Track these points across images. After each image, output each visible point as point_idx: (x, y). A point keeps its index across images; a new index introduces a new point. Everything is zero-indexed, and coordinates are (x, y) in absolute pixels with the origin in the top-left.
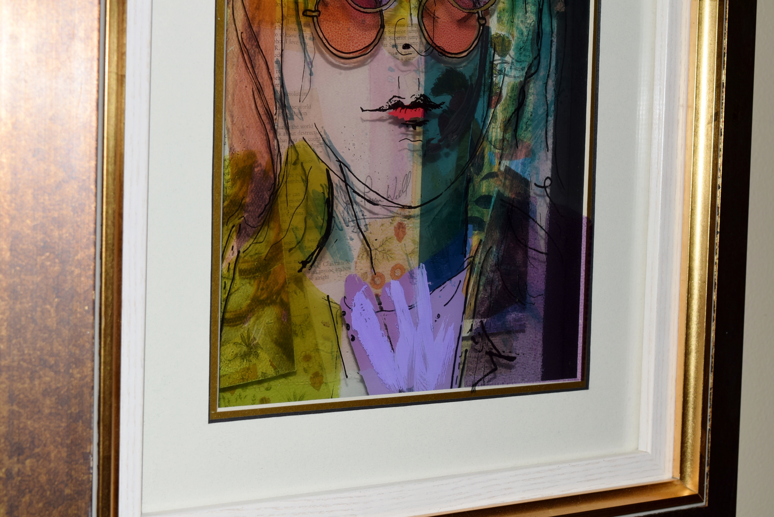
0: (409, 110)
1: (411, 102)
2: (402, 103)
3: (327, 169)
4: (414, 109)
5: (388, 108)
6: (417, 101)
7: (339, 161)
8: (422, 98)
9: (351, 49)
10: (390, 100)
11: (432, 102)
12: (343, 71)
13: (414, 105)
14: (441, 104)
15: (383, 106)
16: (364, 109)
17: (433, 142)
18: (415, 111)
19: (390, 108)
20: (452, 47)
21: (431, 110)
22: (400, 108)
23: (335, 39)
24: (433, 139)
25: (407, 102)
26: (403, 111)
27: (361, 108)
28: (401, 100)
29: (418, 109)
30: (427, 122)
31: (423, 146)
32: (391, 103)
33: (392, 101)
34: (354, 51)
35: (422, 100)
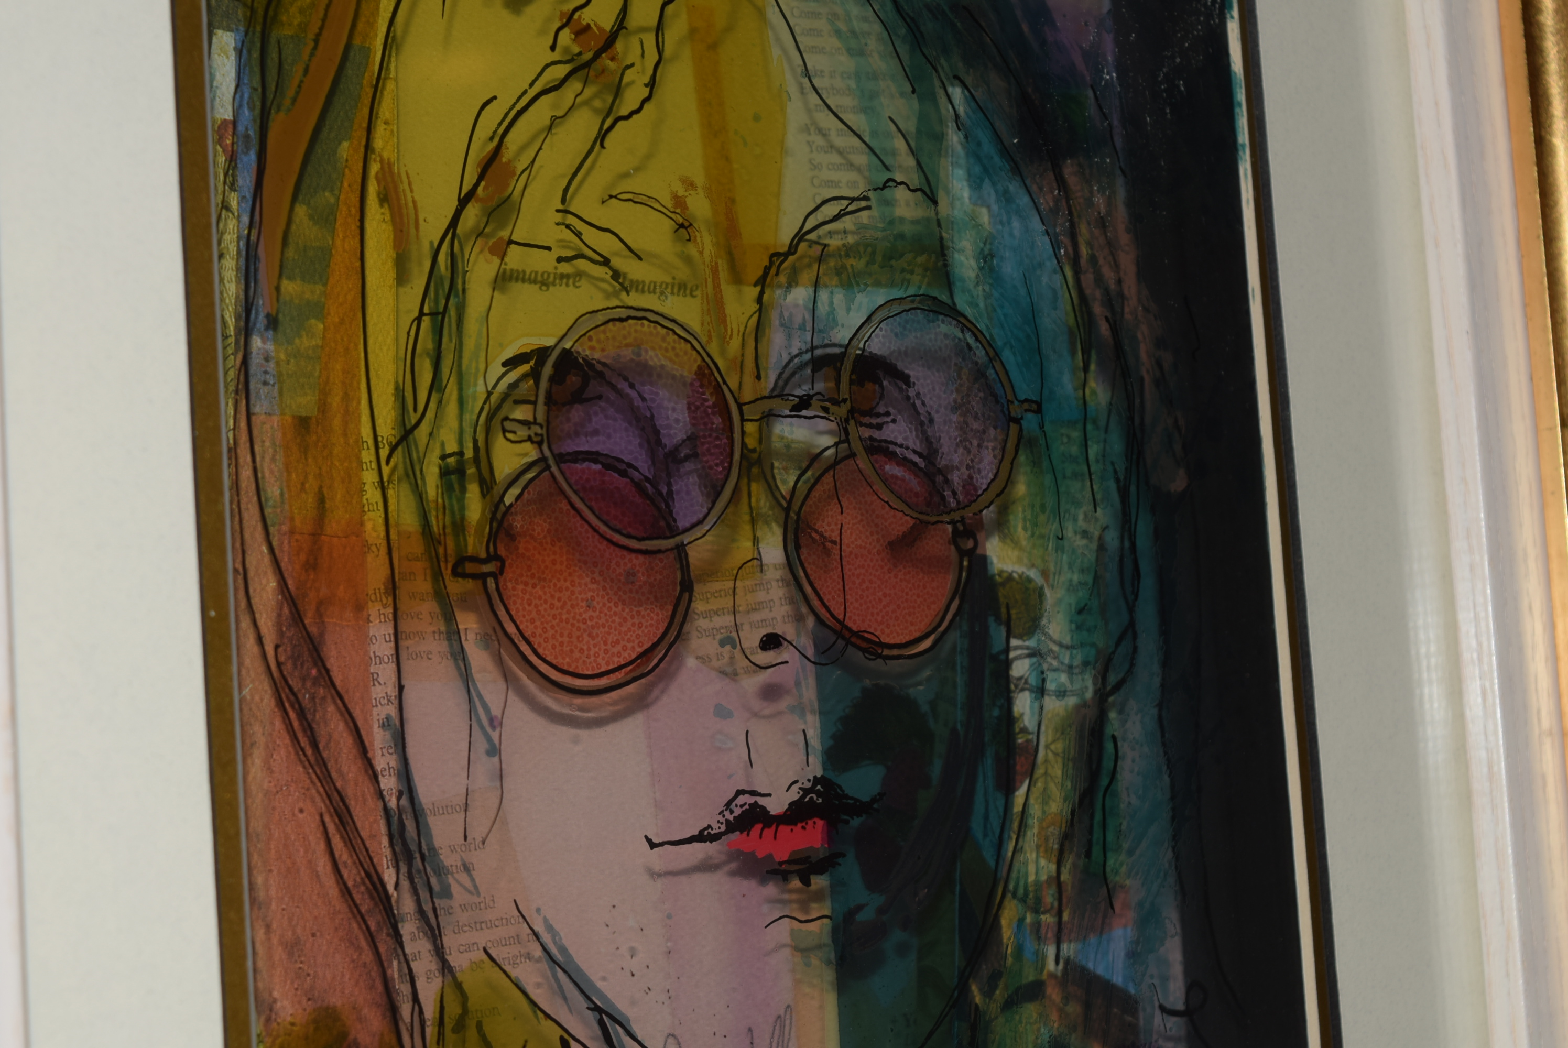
0: (784, 830)
1: (790, 804)
2: (763, 808)
3: (562, 1038)
4: (800, 825)
5: (723, 828)
6: (807, 799)
7: (596, 1009)
8: (819, 787)
9: (603, 663)
10: (728, 805)
11: (847, 797)
12: (583, 733)
13: (797, 812)
14: (874, 800)
15: (709, 827)
16: (656, 841)
17: (860, 917)
18: (803, 828)
19: (731, 827)
20: (888, 626)
21: (847, 822)
22: (759, 826)
23: (553, 637)
24: (860, 908)
25: (776, 805)
26: (769, 832)
27: (646, 837)
28: (762, 801)
29: (810, 822)
30: (840, 860)
31: (835, 931)
32: (732, 812)
33: (733, 806)
34: (611, 667)
35: (819, 794)
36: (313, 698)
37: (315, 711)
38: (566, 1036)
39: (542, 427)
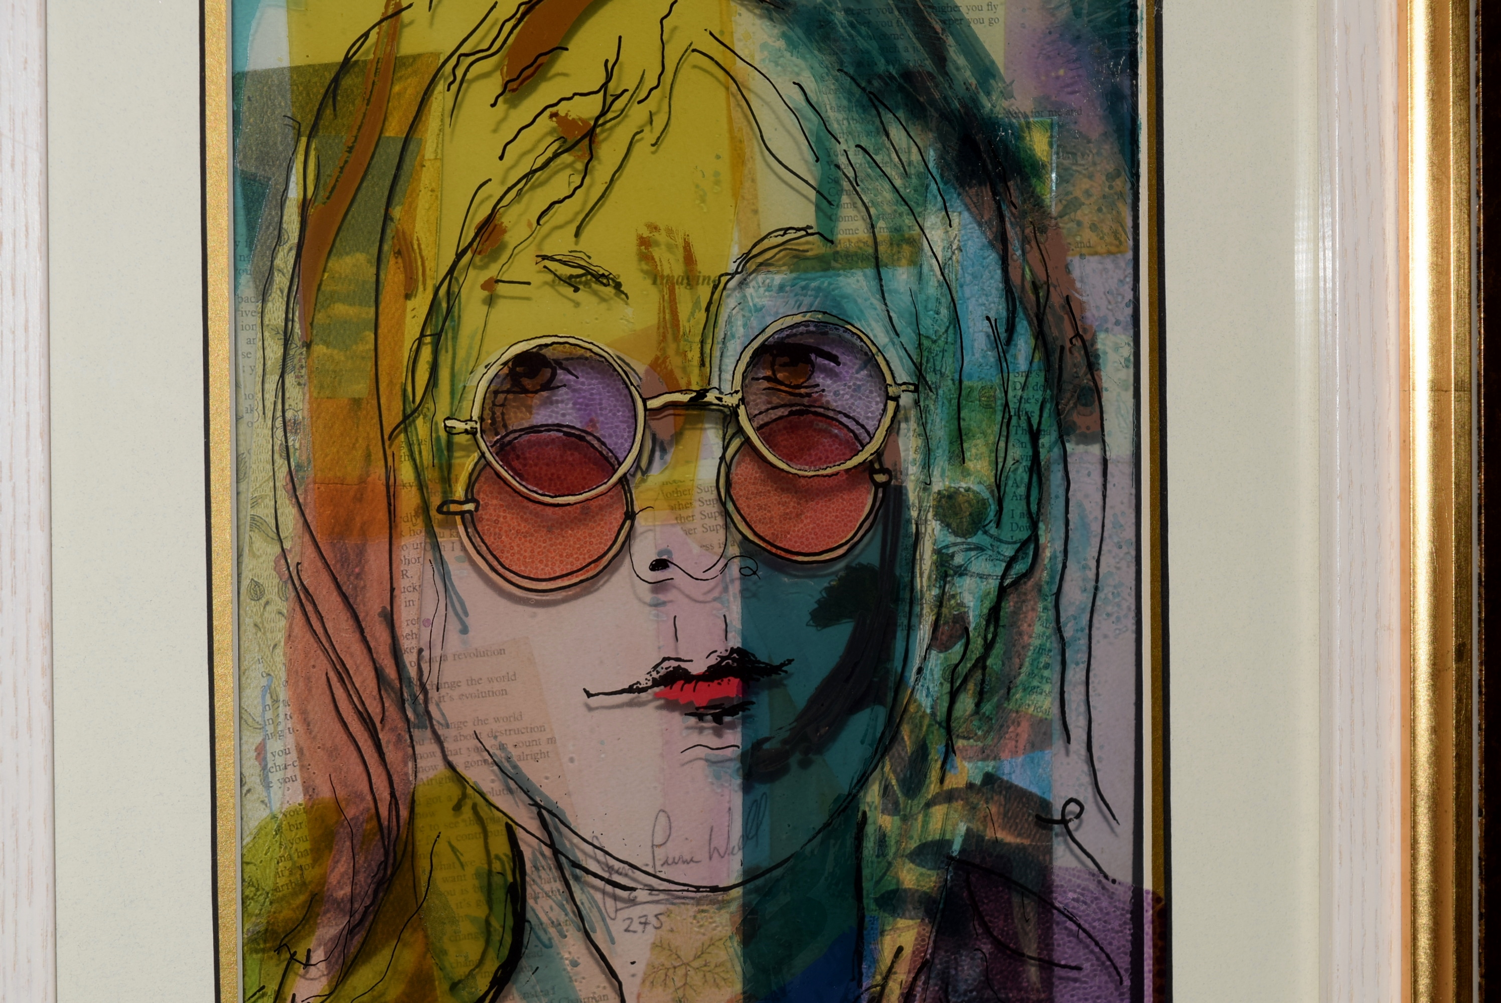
0: (702, 685)
1: (709, 667)
2: (685, 670)
3: (507, 824)
4: (716, 682)
5: (650, 684)
6: (724, 664)
7: (536, 804)
8: (735, 655)
9: (557, 569)
10: (655, 667)
11: (759, 662)
13: (714, 673)
14: (783, 665)
15: (638, 682)
16: (592, 692)
17: (766, 746)
18: (719, 684)
19: (656, 683)
20: (807, 539)
21: (758, 680)
22: (682, 682)
23: (519, 552)
24: (768, 739)
25: (697, 668)
26: (689, 687)
27: (585, 690)
28: (684, 665)
29: (726, 680)
30: (749, 707)
31: (743, 757)
32: (658, 672)
33: (659, 669)
34: (564, 572)
35: (734, 660)
36: (355, 588)
37: (357, 596)
38: (510, 822)
39: (476, 423)
